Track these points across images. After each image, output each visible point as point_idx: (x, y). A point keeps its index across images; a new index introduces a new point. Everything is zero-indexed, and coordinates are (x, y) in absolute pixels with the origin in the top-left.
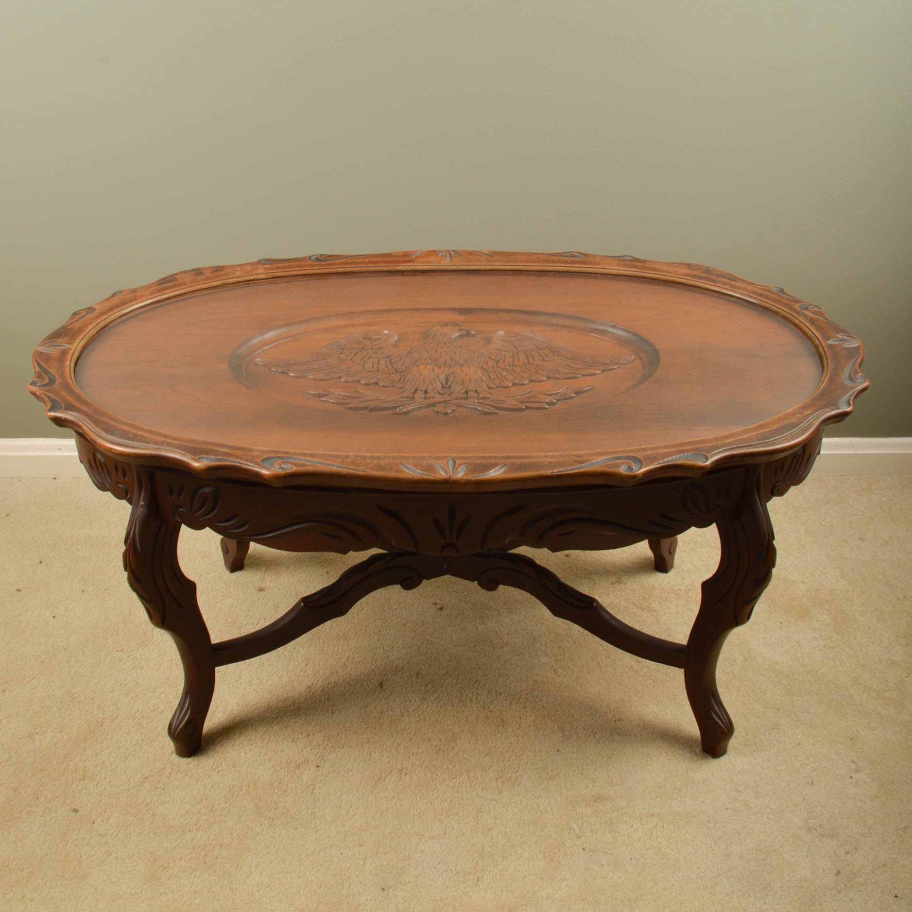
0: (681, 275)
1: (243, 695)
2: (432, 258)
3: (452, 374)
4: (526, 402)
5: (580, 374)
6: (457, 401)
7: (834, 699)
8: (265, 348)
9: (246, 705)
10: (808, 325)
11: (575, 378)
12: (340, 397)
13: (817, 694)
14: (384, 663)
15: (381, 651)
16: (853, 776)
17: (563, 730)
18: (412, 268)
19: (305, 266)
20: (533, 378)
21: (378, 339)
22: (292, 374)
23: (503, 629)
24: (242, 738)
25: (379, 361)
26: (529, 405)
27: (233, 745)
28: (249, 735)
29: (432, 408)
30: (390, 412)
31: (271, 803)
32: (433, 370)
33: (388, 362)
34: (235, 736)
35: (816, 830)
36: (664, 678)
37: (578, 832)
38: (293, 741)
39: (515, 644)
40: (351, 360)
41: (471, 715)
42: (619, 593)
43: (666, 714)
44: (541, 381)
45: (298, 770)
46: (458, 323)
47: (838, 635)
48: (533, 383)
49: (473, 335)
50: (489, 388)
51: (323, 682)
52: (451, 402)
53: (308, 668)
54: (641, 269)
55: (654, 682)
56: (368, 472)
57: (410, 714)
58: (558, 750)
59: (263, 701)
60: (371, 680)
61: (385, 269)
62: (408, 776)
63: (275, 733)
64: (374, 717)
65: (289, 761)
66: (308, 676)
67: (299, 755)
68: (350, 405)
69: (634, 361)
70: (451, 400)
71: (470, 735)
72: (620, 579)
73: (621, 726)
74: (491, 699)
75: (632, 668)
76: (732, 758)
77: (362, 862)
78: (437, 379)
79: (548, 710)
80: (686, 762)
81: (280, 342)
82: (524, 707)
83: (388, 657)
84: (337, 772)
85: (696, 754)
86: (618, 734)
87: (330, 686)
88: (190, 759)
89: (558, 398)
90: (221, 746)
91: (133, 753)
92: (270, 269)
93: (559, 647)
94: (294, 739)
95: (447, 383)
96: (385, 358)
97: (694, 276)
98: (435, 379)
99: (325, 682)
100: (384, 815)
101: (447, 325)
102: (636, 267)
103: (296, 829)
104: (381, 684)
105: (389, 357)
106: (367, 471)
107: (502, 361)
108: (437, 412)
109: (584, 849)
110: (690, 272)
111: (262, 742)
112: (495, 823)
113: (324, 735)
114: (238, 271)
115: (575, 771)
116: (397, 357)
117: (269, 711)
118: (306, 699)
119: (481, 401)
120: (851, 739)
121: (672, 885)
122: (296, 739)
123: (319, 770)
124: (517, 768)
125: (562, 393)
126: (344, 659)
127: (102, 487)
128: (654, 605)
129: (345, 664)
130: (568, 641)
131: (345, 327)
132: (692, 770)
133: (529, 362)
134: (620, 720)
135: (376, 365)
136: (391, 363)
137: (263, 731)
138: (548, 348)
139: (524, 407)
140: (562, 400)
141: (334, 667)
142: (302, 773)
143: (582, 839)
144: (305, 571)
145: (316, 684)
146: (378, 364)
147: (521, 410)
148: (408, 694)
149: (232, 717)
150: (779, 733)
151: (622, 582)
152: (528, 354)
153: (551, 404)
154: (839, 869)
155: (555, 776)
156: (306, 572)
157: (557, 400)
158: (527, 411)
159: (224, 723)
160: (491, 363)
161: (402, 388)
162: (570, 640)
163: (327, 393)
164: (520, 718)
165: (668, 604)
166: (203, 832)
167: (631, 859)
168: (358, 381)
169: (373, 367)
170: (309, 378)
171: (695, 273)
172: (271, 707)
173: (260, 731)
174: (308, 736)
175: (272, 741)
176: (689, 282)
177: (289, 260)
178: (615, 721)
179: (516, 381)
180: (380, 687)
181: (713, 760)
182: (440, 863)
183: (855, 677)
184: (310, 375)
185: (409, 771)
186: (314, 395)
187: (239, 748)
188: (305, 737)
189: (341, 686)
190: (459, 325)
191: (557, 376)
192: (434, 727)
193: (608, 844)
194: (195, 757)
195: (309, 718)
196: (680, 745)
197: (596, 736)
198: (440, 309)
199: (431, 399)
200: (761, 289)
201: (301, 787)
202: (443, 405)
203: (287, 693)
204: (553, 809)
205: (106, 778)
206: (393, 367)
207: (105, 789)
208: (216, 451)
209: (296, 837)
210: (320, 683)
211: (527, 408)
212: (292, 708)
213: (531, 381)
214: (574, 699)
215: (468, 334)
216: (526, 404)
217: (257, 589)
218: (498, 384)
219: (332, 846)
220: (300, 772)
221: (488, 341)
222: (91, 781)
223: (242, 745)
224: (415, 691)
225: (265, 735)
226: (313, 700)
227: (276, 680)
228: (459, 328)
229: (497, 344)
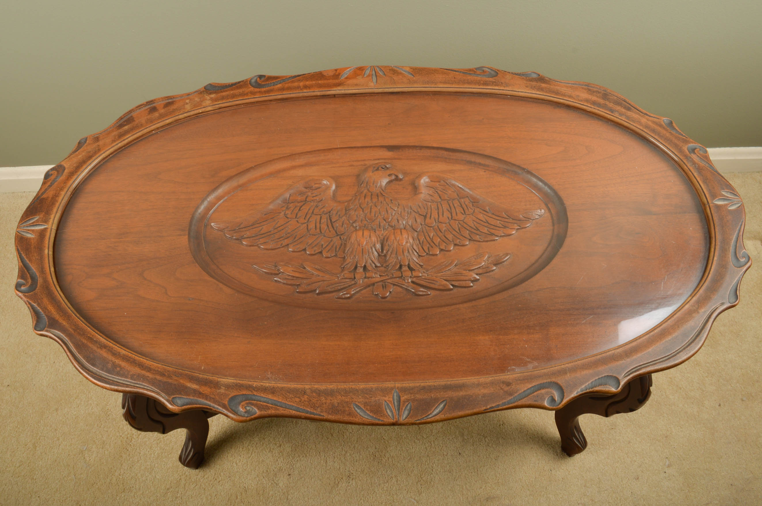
0: (581, 101)
2: (360, 80)
3: (387, 240)
4: (453, 280)
5: (497, 236)
6: (393, 280)
7: (656, 400)
8: (219, 204)
10: (695, 174)
11: (494, 240)
12: (290, 278)
16: (667, 472)
17: (462, 435)
18: (343, 92)
19: (247, 94)
20: (458, 242)
22: (244, 244)
24: (233, 450)
25: (321, 218)
26: (456, 283)
29: (372, 290)
30: (335, 295)
32: (370, 237)
33: (329, 222)
38: (269, 452)
43: (536, 417)
44: (464, 246)
45: (276, 478)
46: (387, 166)
48: (457, 248)
49: (401, 180)
50: (419, 257)
54: (546, 92)
56: (323, 416)
58: (460, 454)
61: (319, 94)
62: (354, 481)
63: (257, 444)
65: (269, 470)
67: (275, 464)
68: (300, 289)
70: (388, 279)
71: (396, 443)
73: (504, 430)
78: (374, 248)
80: (550, 462)
81: (232, 193)
84: (303, 479)
85: (557, 455)
86: (502, 438)
88: (197, 471)
89: (481, 271)
91: (156, 465)
92: (216, 100)
94: (270, 450)
95: (382, 253)
96: (326, 214)
97: (594, 103)
98: (372, 249)
101: (377, 169)
102: (542, 89)
105: (329, 213)
106: (322, 414)
107: (428, 216)
108: (377, 295)
110: (590, 97)
111: (248, 453)
113: (292, 445)
114: (187, 104)
115: (472, 473)
116: (336, 214)
119: (414, 280)
120: (666, 437)
122: (272, 450)
123: (290, 478)
124: (431, 471)
125: (483, 265)
131: (287, 169)
132: (554, 469)
133: (452, 218)
135: (318, 225)
136: (331, 220)
138: (468, 197)
139: (452, 287)
140: (484, 273)
142: (279, 480)
146: (320, 223)
147: (450, 290)
150: (615, 432)
152: (451, 205)
153: (475, 281)
155: (458, 477)
157: (480, 274)
158: (455, 291)
159: (219, 436)
160: (419, 220)
161: (344, 259)
163: (277, 271)
168: (305, 250)
169: (316, 228)
170: (260, 248)
171: (594, 98)
174: (280, 446)
175: (255, 452)
176: (589, 109)
177: (233, 85)
178: (500, 425)
179: (443, 247)
181: (569, 460)
184: (261, 243)
185: (354, 477)
186: (267, 273)
188: (278, 447)
190: (388, 169)
191: (478, 236)
194: (201, 469)
196: (546, 446)
197: (486, 439)
198: (371, 147)
199: (370, 278)
200: (654, 122)
201: (279, 494)
202: (381, 284)
205: (139, 489)
206: (333, 228)
207: (140, 499)
208: (186, 387)
211: (455, 287)
213: (455, 245)
215: (397, 179)
216: (453, 284)
218: (427, 251)
220: (277, 479)
221: (416, 190)
222: (130, 493)
225: (249, 447)
228: (388, 172)
229: (424, 193)
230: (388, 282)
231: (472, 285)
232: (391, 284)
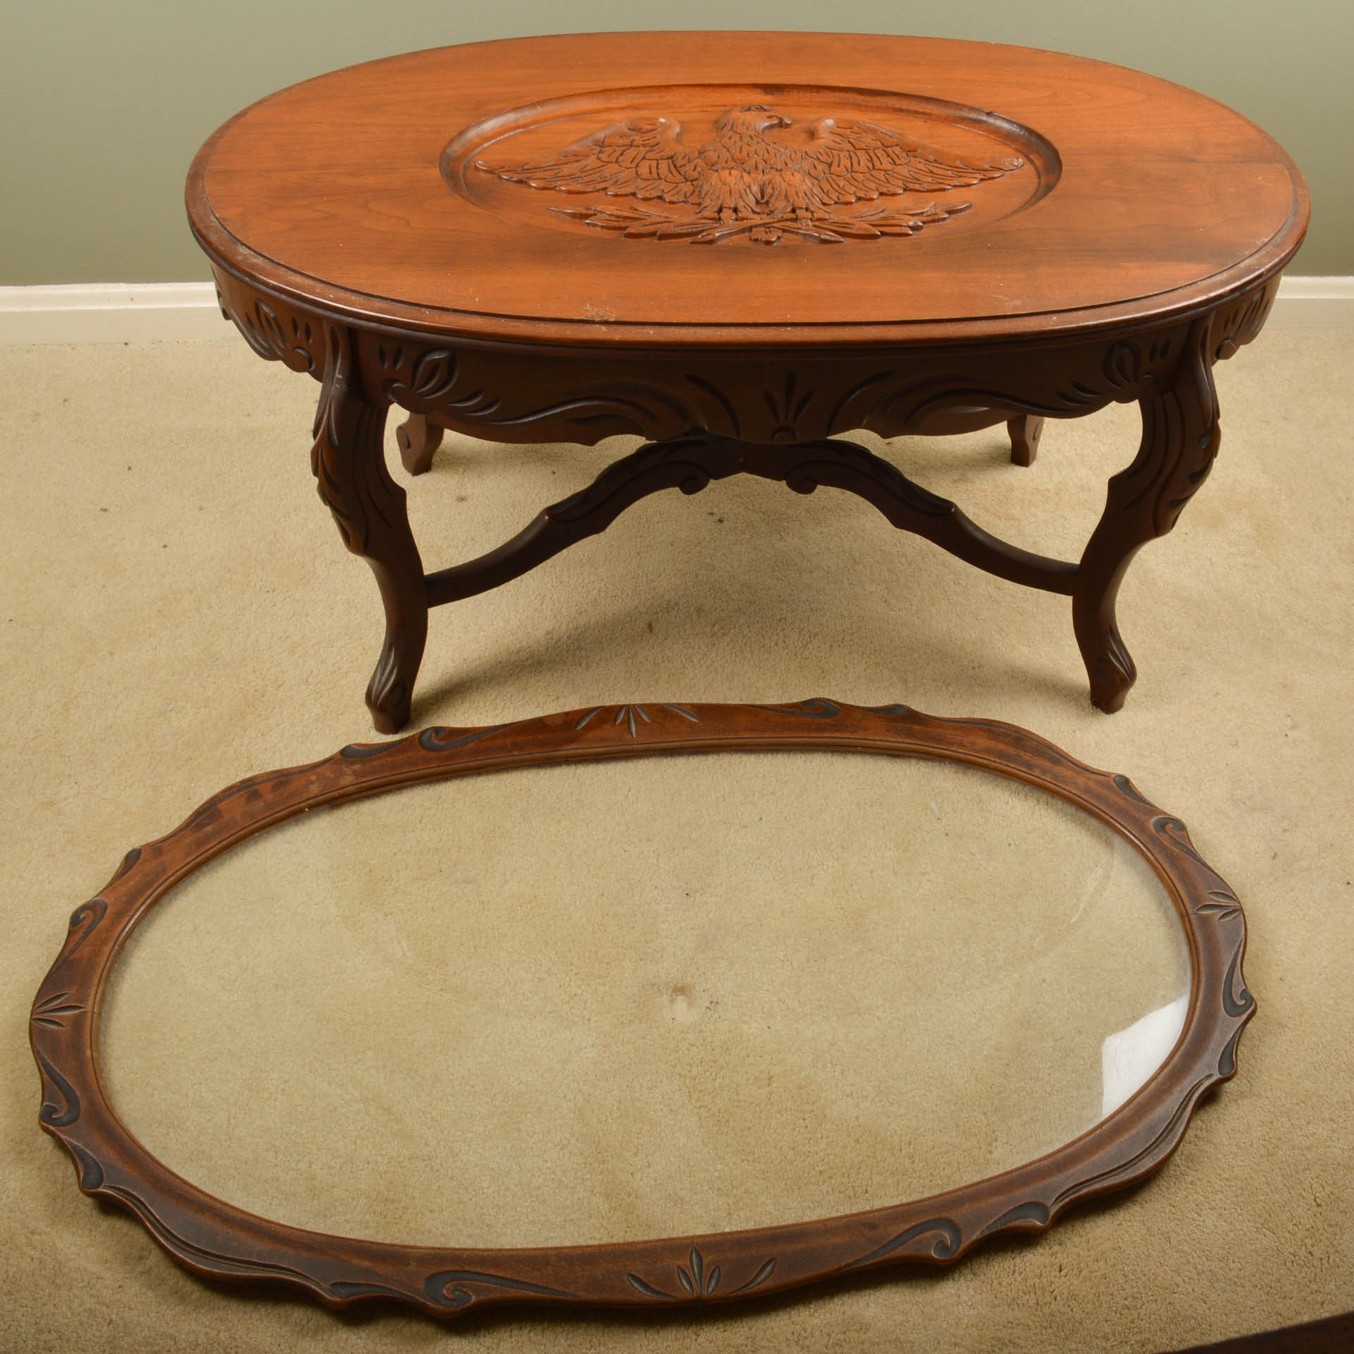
1: (458, 647)
3: (769, 183)
4: (881, 226)
5: (949, 185)
6: (784, 224)
8: (486, 145)
9: (464, 660)
11: (944, 190)
12: (613, 218)
13: (1238, 629)
14: (650, 597)
15: (644, 581)
16: (1289, 734)
20: (885, 190)
21: (652, 130)
22: (533, 185)
23: (809, 547)
24: (466, 705)
25: (658, 164)
26: (886, 230)
27: (455, 715)
28: (475, 701)
29: (747, 234)
30: (689, 240)
31: (521, 790)
32: (742, 177)
33: (672, 166)
34: (456, 703)
35: (1244, 803)
36: (1035, 610)
37: (937, 813)
38: (537, 707)
39: (829, 567)
40: (616, 162)
41: (779, 663)
42: (965, 495)
43: (1041, 658)
44: (894, 195)
46: (765, 107)
47: (1262, 549)
48: (884, 197)
49: (787, 126)
50: (824, 204)
51: (568, 625)
52: (773, 225)
53: (544, 606)
55: (1021, 614)
57: (694, 666)
59: (487, 654)
60: (636, 620)
63: (512, 696)
64: (646, 670)
66: (546, 618)
68: (630, 230)
69: (1023, 166)
70: (774, 223)
72: (965, 476)
73: (981, 674)
74: (804, 642)
75: (991, 597)
76: (1131, 714)
77: (655, 860)
78: (748, 191)
79: (882, 655)
81: (506, 136)
82: (850, 652)
83: (655, 589)
85: (1083, 710)
86: (979, 685)
87: (579, 630)
89: (925, 219)
90: (438, 717)
93: (890, 570)
94: (538, 704)
95: (763, 197)
96: (668, 158)
98: (745, 190)
99: (571, 626)
100: (676, 799)
101: (749, 109)
103: (559, 822)
104: (650, 626)
105: (672, 157)
107: (836, 163)
108: (756, 240)
109: (947, 834)
111: (496, 709)
112: (827, 804)
113: (581, 697)
116: (684, 158)
117: (499, 667)
118: (548, 649)
119: (817, 223)
121: (1065, 876)
122: (541, 704)
125: (929, 213)
126: (595, 592)
127: (268, 354)
128: (1014, 511)
129: (595, 600)
130: (900, 562)
131: (599, 111)
133: (874, 166)
134: (980, 666)
135: (654, 170)
136: (675, 166)
137: (494, 694)
138: (897, 145)
139: (879, 233)
140: (929, 222)
141: (582, 604)
143: (944, 821)
144: (520, 472)
145: (560, 627)
146: (657, 168)
147: (874, 237)
148: (688, 639)
149: (448, 676)
150: (1190, 680)
151: (967, 480)
152: (872, 155)
153: (915, 228)
154: (1275, 851)
156: (523, 472)
157: (924, 223)
158: (883, 239)
159: (438, 686)
160: (820, 167)
161: (699, 204)
162: (903, 560)
163: (591, 212)
164: (846, 666)
165: (1032, 509)
166: (432, 832)
167: (1009, 845)
168: (634, 194)
169: (651, 173)
170: (560, 189)
172: (500, 662)
173: (491, 695)
174: (557, 698)
175: (509, 708)
179: (861, 194)
180: (648, 630)
181: (1107, 716)
182: (758, 858)
183: (1286, 606)
184: (560, 185)
186: (573, 216)
187: (463, 718)
188: (553, 700)
189: (594, 629)
190: (765, 110)
191: (917, 187)
192: (730, 682)
193: (978, 826)
195: (555, 675)
196: (1063, 697)
197: (950, 688)
198: (735, 86)
199: (745, 221)
202: (763, 229)
203: (520, 642)
204: (902, 783)
206: (680, 174)
209: (560, 833)
210: (564, 627)
211: (883, 234)
212: (530, 662)
213: (882, 194)
214: (916, 639)
215: (781, 124)
216: (881, 229)
217: (455, 498)
218: (836, 199)
219: (611, 842)
221: (812, 134)
223: (466, 715)
224: (697, 634)
225: (498, 700)
226: (557, 651)
227: (502, 624)
228: (767, 114)
229: (825, 139)
230: (774, 227)
231: (911, 232)
232: (779, 229)
